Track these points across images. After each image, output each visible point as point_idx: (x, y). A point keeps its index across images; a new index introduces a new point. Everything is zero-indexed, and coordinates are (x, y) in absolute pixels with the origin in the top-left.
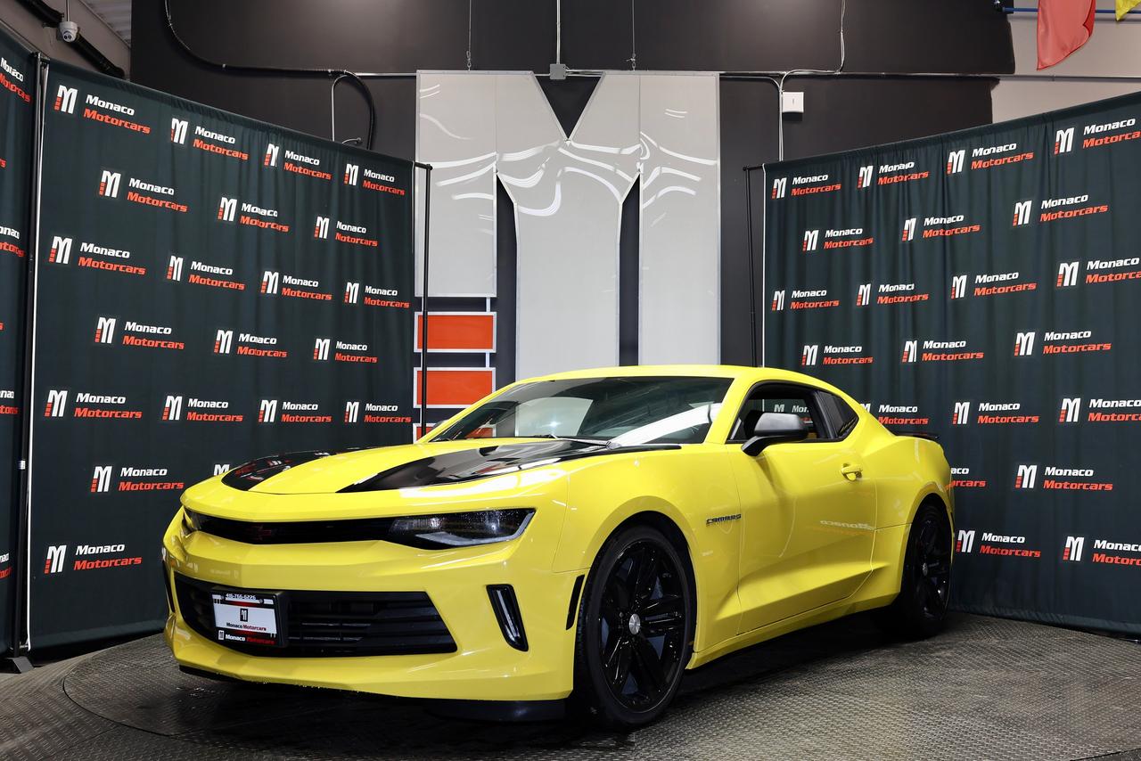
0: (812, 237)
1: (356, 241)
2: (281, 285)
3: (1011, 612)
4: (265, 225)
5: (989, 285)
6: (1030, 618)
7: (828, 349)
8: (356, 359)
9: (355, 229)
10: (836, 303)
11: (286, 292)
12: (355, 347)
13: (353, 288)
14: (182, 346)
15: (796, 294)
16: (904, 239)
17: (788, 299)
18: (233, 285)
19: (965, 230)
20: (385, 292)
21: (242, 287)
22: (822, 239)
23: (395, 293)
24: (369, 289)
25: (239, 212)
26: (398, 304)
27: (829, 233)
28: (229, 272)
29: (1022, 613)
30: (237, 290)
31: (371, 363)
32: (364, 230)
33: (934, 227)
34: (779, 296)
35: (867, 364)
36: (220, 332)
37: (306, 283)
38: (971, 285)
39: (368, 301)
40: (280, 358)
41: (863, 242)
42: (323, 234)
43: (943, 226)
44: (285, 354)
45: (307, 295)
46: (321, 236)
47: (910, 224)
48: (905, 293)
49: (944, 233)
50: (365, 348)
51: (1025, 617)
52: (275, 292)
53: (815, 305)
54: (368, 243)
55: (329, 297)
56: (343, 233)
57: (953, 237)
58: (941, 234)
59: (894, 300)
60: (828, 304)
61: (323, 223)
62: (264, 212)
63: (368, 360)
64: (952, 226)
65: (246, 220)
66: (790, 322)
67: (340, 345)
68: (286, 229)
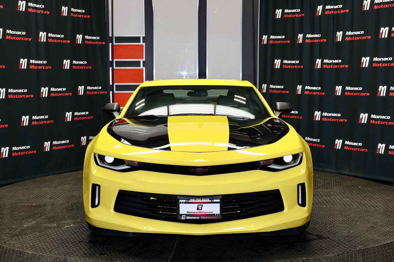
0: (279, 12)
1: (80, 16)
2: (48, 37)
3: (355, 174)
4: (39, 12)
5: (351, 36)
6: (362, 176)
7: (285, 62)
8: (82, 68)
9: (80, 11)
10: (289, 42)
11: (50, 40)
12: (81, 63)
13: (79, 37)
14: (4, 67)
15: (272, 37)
16: (317, 15)
17: (268, 39)
18: (26, 39)
19: (343, 11)
20: (94, 38)
21: (30, 39)
22: (283, 13)
23: (98, 38)
24: (87, 37)
25: (27, 7)
26: (100, 43)
27: (286, 11)
28: (24, 33)
29: (360, 174)
30: (28, 41)
31: (89, 69)
32: (84, 11)
33: (330, 10)
34: (265, 37)
35: (300, 69)
36: (22, 60)
37: (59, 36)
38: (344, 36)
39: (86, 42)
40: (49, 69)
41: (300, 15)
42: (65, 14)
43: (334, 9)
44: (50, 68)
45: (59, 41)
46: (64, 15)
47: (320, 8)
48: (317, 38)
49: (334, 12)
50: (86, 63)
51: (360, 176)
52: (45, 41)
53: (279, 42)
54: (85, 16)
55: (69, 42)
56: (74, 13)
57: (337, 14)
58: (333, 13)
59: (312, 41)
60: (285, 42)
61: (65, 9)
62: (38, 6)
63: (87, 68)
64: (337, 9)
65: (30, 10)
66: (269, 49)
67: (74, 62)
68: (48, 13)
